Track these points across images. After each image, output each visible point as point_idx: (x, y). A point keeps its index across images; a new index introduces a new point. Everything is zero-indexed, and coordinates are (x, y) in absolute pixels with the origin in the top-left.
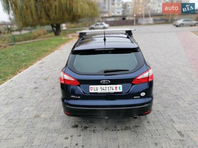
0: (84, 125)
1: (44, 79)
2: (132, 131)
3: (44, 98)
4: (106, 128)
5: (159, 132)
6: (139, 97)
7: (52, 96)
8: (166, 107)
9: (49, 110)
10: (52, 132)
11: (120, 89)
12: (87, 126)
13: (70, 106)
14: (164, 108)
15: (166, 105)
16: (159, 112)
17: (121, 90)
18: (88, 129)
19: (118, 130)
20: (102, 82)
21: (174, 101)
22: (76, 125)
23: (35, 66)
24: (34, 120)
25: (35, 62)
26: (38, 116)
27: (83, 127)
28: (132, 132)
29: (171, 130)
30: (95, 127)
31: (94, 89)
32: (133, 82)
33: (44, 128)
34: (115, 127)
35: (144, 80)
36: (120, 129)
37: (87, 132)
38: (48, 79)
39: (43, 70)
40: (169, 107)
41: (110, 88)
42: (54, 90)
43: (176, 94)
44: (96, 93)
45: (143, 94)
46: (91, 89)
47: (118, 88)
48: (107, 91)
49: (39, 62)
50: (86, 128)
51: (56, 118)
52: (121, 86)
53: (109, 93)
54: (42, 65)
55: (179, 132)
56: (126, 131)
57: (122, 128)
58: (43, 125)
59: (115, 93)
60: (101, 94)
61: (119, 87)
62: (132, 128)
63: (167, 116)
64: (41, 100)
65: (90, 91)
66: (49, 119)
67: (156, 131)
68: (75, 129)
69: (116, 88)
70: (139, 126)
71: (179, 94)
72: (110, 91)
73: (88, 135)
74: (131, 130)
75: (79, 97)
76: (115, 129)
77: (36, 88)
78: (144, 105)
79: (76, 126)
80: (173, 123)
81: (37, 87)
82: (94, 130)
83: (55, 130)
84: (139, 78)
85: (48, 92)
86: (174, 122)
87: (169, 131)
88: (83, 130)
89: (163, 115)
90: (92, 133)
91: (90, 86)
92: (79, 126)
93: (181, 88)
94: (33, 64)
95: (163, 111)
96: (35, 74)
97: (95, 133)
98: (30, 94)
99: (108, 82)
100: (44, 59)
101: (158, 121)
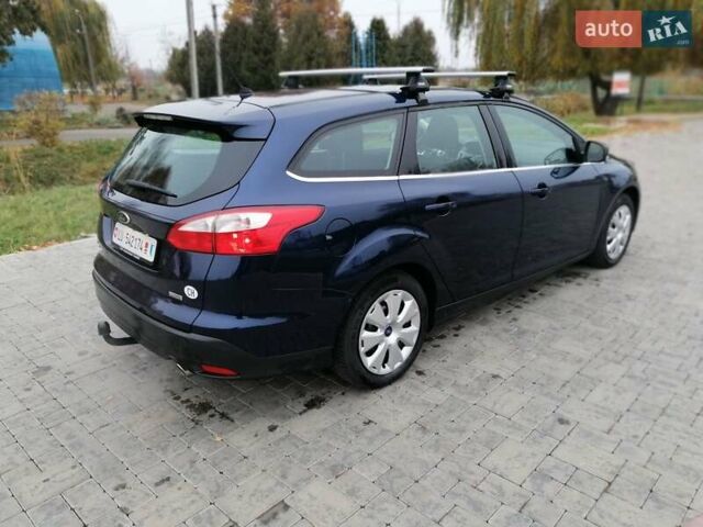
6: (181, 298)
11: (150, 253)
17: (151, 258)
34: (186, 389)
36: (183, 399)
41: (137, 243)
46: (116, 232)
47: (149, 249)
48: (132, 250)
52: (155, 243)
53: (132, 257)
55: (279, 507)
57: (193, 399)
59: (142, 262)
60: (123, 252)
61: (152, 247)
62: (210, 413)
69: (147, 244)
70: (233, 421)
91: (117, 224)
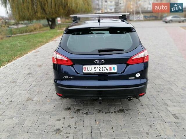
0: (77, 108)
1: (38, 66)
2: (126, 113)
3: (37, 82)
4: (99, 111)
5: (153, 114)
6: (134, 78)
7: (46, 81)
8: (159, 92)
9: (42, 93)
10: (44, 114)
11: (114, 69)
12: (80, 108)
13: (63, 87)
14: (158, 92)
15: (159, 90)
16: (152, 97)
17: (115, 71)
18: (81, 111)
19: (112, 113)
20: (96, 62)
21: (167, 86)
22: (68, 107)
23: (30, 54)
24: (26, 102)
25: (30, 51)
26: (30, 99)
27: (76, 109)
28: (126, 115)
29: (165, 112)
30: (88, 109)
31: (88, 69)
32: (128, 63)
33: (36, 110)
34: (109, 110)
35: (139, 61)
36: (113, 112)
37: (80, 114)
38: (42, 66)
39: (37, 58)
40: (162, 91)
41: (104, 69)
42: (48, 76)
43: (168, 80)
44: (90, 74)
45: (138, 75)
46: (85, 69)
47: (112, 69)
48: (101, 71)
49: (34, 51)
50: (79, 110)
51: (48, 101)
52: (115, 66)
53: (103, 74)
54: (36, 53)
55: (174, 115)
56: (120, 113)
57: (116, 111)
58: (35, 107)
59: (109, 73)
60: (94, 74)
61: (114, 68)
62: (125, 111)
63: (161, 100)
64: (34, 85)
65: (84, 72)
66: (41, 102)
67: (150, 114)
68: (68, 111)
69: (110, 68)
70: (133, 109)
71: (172, 80)
72: (104, 72)
73: (81, 117)
74: (124, 112)
75: (72, 78)
76: (108, 112)
77: (29, 74)
78: (139, 86)
79: (69, 109)
80: (167, 107)
81: (31, 72)
82: (87, 113)
83: (47, 113)
84: (134, 58)
85: (41, 77)
86: (168, 105)
87: (163, 114)
88: (75, 112)
89: (157, 99)
90: (85, 115)
91: (84, 66)
92: (72, 108)
93: (173, 75)
94: (28, 52)
95: (156, 95)
96: (30, 61)
97: (88, 115)
98: (24, 79)
99: (103, 61)
100: (38, 49)
101: (152, 105)
